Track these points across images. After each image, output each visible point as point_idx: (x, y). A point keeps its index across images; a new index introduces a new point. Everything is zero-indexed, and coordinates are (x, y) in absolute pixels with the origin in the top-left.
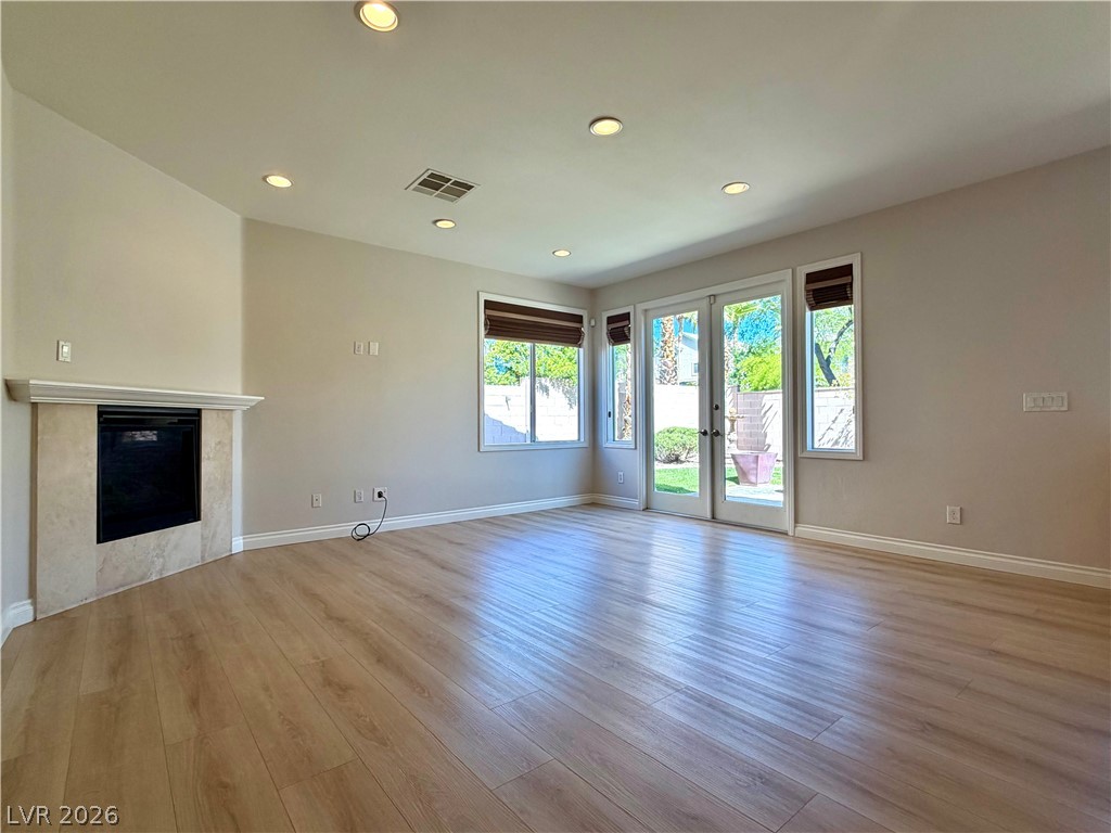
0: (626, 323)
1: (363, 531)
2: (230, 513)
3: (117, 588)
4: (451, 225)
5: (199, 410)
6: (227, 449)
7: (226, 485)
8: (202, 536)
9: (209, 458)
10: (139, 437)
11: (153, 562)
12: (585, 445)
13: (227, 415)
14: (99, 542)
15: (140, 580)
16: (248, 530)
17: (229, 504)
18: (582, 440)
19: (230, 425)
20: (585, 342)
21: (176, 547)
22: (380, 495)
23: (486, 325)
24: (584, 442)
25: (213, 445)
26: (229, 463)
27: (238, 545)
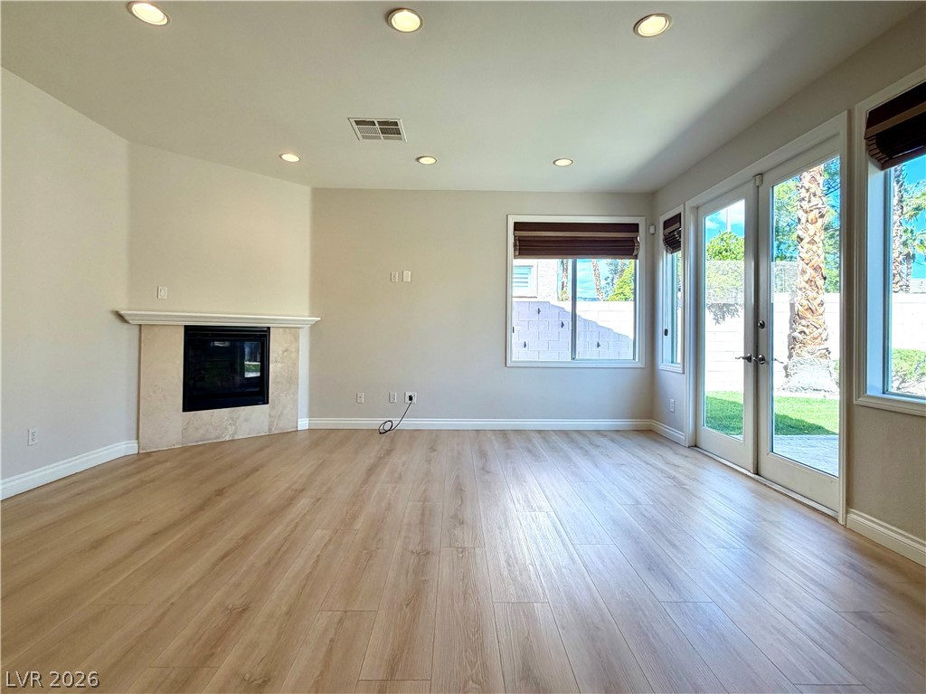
0: (677, 225)
1: (387, 427)
2: (296, 401)
3: (197, 441)
4: (432, 161)
5: (269, 328)
6: (294, 355)
7: (292, 380)
8: (270, 415)
9: (276, 361)
10: (217, 344)
11: (226, 429)
12: (640, 365)
13: (293, 331)
14: (184, 411)
15: (216, 439)
16: (311, 414)
17: (295, 393)
18: (637, 360)
19: (296, 338)
20: (642, 252)
21: (246, 420)
22: (411, 398)
23: (515, 245)
24: (639, 362)
25: (280, 352)
26: (295, 364)
27: (303, 424)
